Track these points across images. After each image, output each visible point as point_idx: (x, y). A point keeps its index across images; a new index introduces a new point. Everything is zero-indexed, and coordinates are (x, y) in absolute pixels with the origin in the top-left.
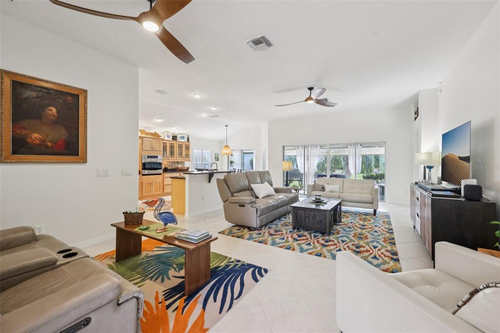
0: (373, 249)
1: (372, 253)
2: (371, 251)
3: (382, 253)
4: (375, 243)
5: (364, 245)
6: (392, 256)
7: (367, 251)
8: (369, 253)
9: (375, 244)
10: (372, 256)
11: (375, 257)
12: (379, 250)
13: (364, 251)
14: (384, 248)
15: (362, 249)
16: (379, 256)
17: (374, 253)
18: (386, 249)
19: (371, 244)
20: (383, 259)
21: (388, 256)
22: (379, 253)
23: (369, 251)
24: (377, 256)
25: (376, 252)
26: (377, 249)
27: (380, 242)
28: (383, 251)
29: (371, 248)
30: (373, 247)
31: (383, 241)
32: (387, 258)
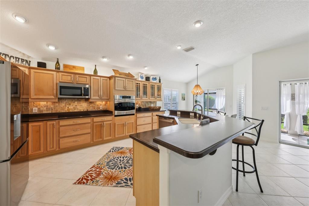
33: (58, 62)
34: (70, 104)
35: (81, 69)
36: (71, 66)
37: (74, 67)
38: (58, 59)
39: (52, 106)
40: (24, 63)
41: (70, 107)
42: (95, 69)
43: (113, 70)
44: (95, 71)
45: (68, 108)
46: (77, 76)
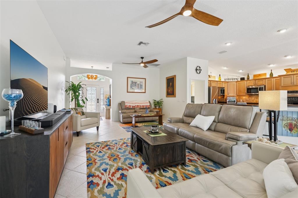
0: (101, 150)
1: (100, 148)
2: (101, 148)
3: (95, 150)
4: (101, 156)
5: (107, 151)
6: (90, 150)
7: (103, 148)
8: (102, 147)
9: (101, 154)
10: (100, 147)
11: (98, 146)
12: (97, 151)
13: (105, 147)
14: (94, 153)
15: (107, 148)
16: (96, 148)
17: (99, 148)
18: (93, 153)
19: (103, 153)
20: (94, 147)
21: (92, 149)
22: (97, 149)
23: (102, 148)
24: (97, 147)
25: (99, 149)
26: (99, 151)
27: (98, 157)
28: (95, 151)
29: (102, 150)
30: (102, 151)
31: (96, 159)
32: (93, 148)
33: (248, 76)
34: (257, 98)
35: (263, 75)
36: (257, 75)
37: (260, 75)
38: (248, 74)
39: (248, 99)
40: (235, 80)
41: (257, 100)
42: (271, 73)
43: (284, 70)
44: (271, 74)
45: (256, 100)
46: (257, 81)
